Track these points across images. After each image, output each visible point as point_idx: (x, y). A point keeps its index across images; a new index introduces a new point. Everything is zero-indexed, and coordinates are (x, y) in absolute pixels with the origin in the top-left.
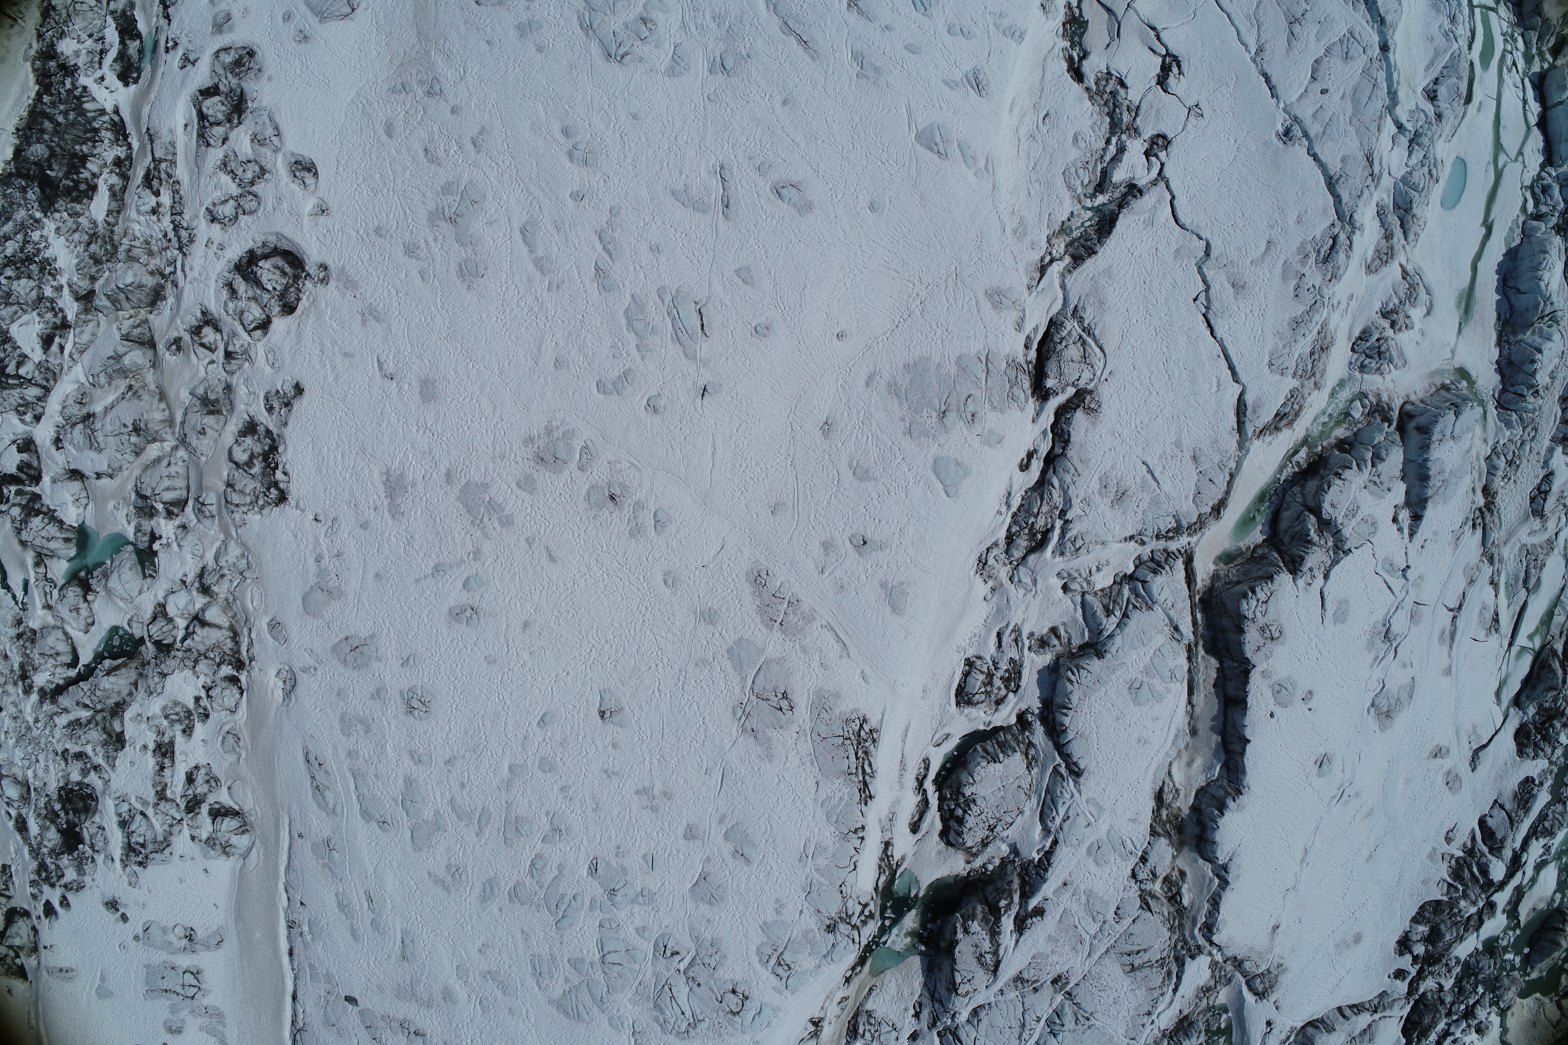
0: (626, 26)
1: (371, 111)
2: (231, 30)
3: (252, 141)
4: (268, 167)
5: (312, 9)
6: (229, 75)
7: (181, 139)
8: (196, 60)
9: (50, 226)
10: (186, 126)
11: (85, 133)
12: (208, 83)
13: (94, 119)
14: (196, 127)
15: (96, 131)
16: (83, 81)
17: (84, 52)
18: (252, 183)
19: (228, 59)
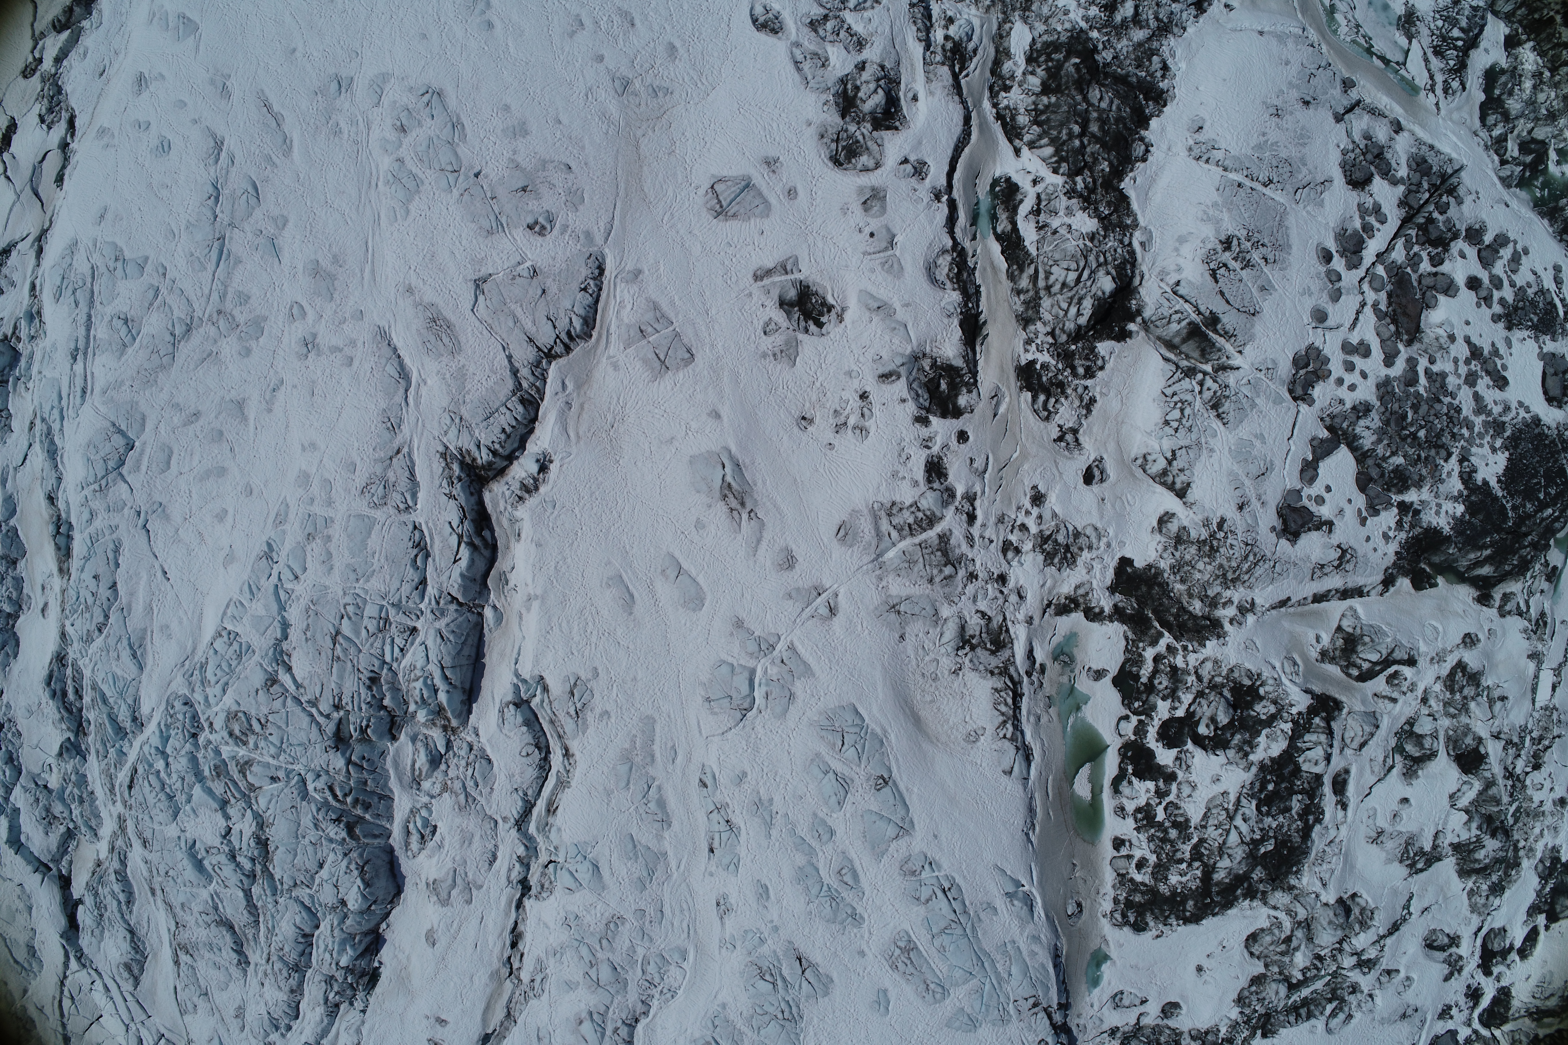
0: (420, 124)
1: (691, 72)
2: (861, 190)
3: (827, 59)
4: (806, 30)
5: (760, 194)
6: (860, 138)
7: (920, 86)
8: (902, 163)
9: (1076, 16)
10: (915, 98)
11: (1048, 119)
12: (886, 135)
13: (1040, 137)
14: (901, 94)
15: (1036, 122)
16: (1059, 180)
17: (1061, 213)
18: (826, 18)
19: (864, 159)
